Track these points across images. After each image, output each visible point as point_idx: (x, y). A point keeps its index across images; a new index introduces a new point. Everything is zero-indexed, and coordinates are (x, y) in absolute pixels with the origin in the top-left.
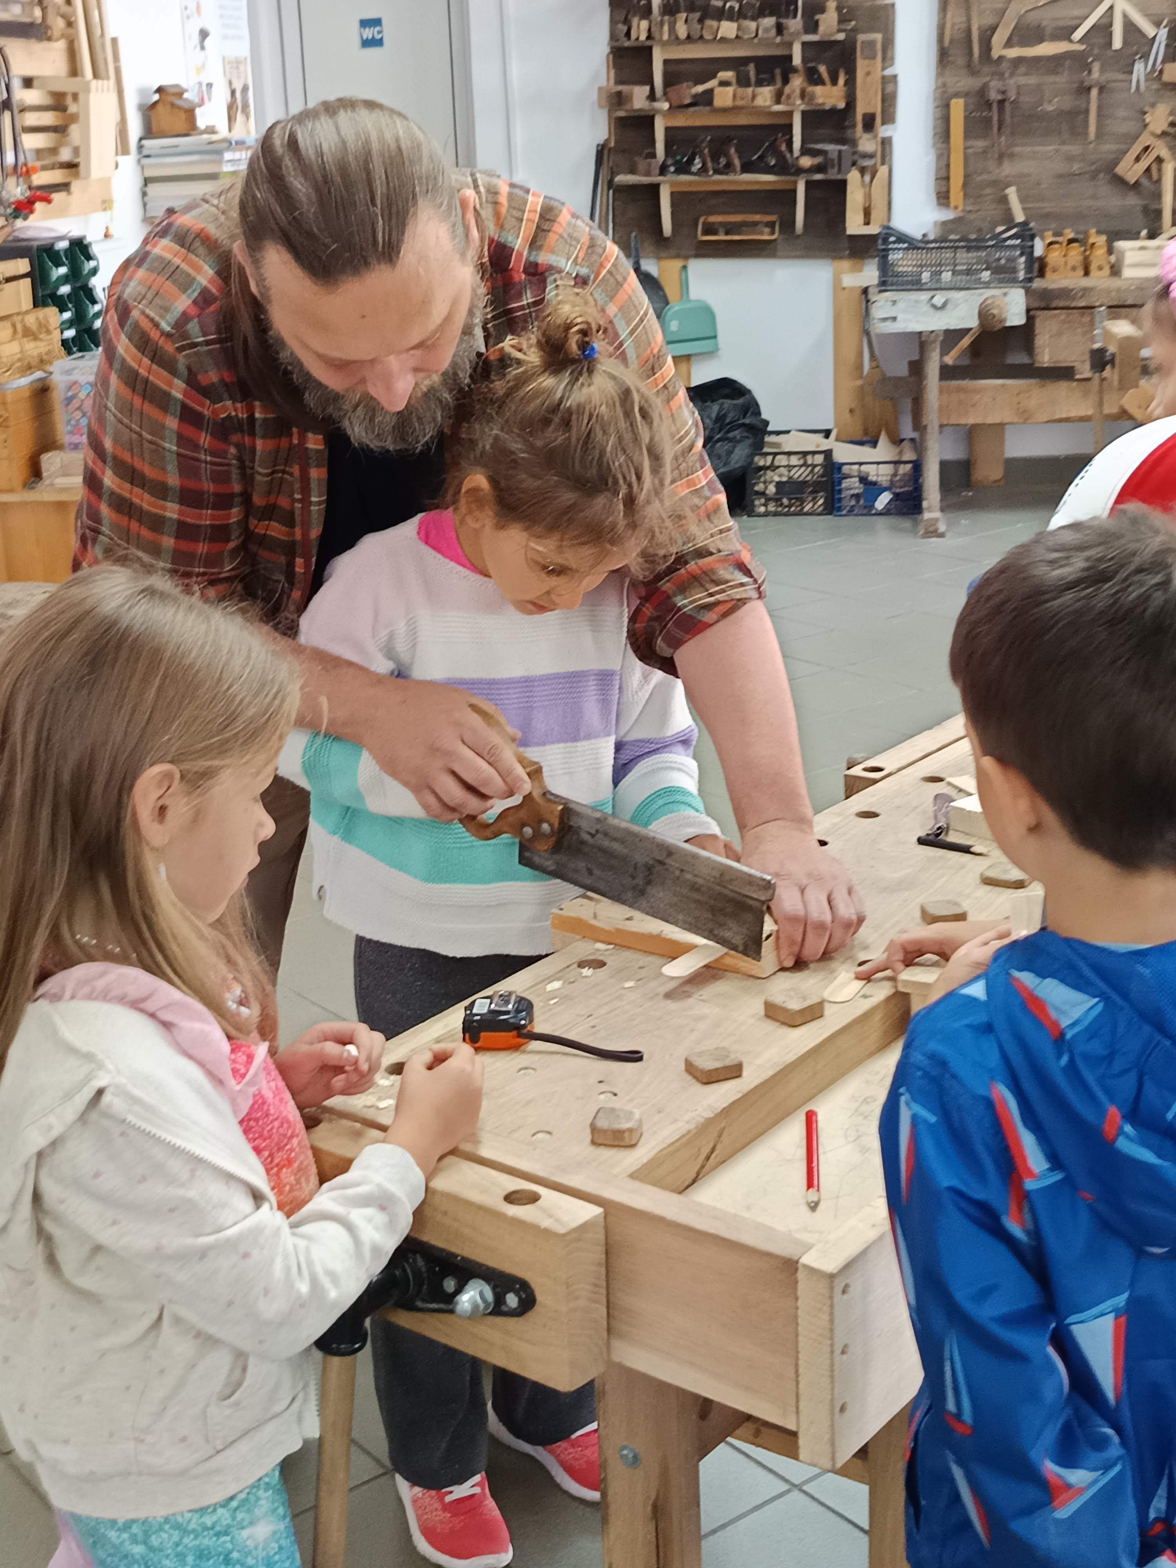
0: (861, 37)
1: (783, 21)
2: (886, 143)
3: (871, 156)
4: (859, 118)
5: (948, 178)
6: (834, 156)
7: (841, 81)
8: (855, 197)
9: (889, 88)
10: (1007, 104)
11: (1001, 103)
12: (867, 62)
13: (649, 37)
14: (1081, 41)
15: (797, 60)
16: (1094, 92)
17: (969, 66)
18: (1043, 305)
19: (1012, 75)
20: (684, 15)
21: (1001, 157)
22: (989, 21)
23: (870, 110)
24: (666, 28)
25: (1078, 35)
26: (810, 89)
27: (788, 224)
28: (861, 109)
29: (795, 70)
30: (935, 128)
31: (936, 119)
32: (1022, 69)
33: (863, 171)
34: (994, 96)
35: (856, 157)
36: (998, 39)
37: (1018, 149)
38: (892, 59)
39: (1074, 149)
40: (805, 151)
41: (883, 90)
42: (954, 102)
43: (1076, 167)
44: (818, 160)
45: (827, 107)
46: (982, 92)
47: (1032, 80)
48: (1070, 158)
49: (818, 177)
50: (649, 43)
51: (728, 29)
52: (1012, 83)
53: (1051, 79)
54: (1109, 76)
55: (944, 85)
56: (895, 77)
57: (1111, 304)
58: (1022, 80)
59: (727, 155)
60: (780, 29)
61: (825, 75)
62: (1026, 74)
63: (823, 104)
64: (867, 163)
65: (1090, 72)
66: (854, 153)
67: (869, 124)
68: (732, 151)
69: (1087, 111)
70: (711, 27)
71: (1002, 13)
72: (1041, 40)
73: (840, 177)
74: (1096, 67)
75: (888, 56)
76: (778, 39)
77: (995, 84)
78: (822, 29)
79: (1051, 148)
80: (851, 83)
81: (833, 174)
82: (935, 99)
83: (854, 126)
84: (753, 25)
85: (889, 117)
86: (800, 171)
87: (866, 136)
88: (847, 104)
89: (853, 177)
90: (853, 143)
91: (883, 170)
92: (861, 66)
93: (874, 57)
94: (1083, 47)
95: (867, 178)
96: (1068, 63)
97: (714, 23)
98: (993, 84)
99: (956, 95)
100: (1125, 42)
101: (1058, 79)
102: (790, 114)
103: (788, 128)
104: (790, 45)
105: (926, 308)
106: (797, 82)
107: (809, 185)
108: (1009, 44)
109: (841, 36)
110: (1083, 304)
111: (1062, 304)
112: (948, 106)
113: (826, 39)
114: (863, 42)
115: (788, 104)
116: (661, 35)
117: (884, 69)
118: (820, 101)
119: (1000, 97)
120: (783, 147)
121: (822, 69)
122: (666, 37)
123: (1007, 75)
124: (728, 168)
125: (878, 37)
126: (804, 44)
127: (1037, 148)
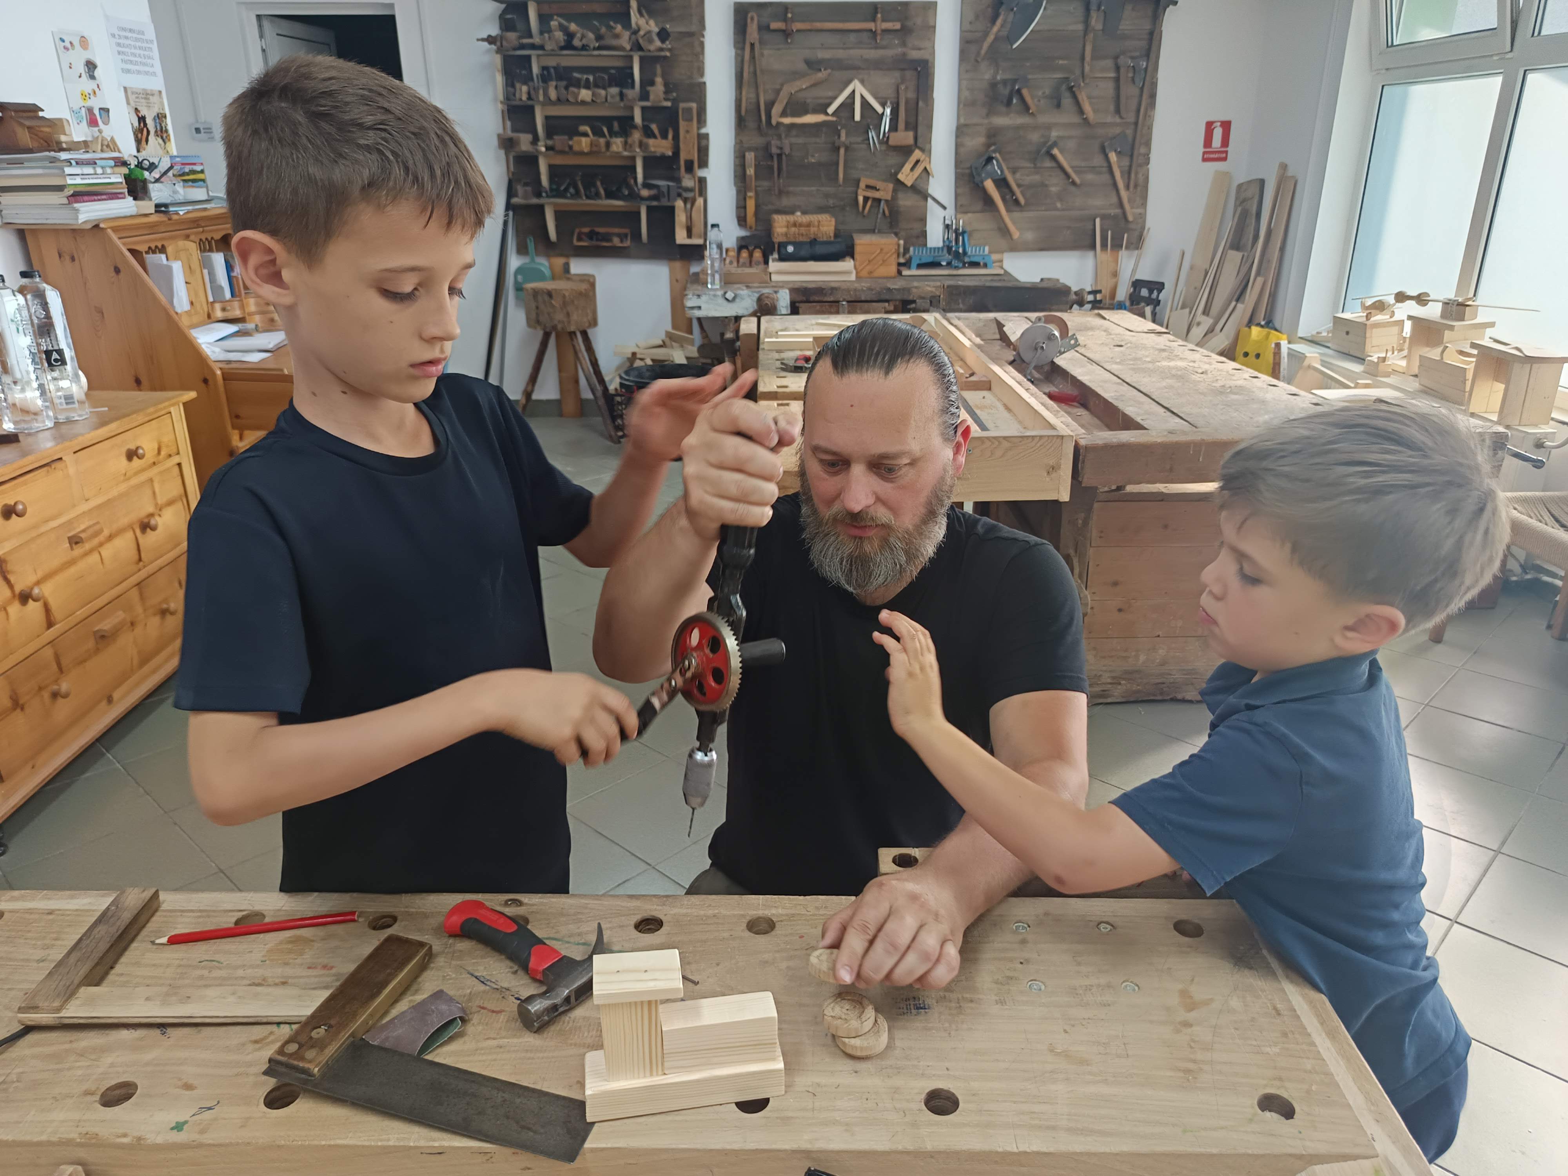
0: (682, 105)
1: (625, 91)
2: (702, 182)
3: (691, 190)
4: (682, 163)
5: (745, 207)
6: (665, 190)
7: (670, 136)
8: (681, 218)
9: (703, 143)
10: (784, 157)
11: (780, 156)
12: (686, 123)
13: (530, 98)
14: (834, 114)
15: (638, 119)
16: (842, 151)
17: (759, 128)
18: (804, 299)
19: (787, 136)
20: (554, 83)
21: (781, 192)
22: (770, 97)
23: (689, 158)
24: (541, 92)
25: (831, 110)
26: (645, 140)
27: (637, 235)
28: (683, 156)
29: (635, 127)
30: (735, 171)
31: (735, 165)
32: (794, 132)
33: (685, 201)
34: (774, 150)
35: (680, 191)
36: (776, 110)
37: (791, 189)
38: (705, 122)
39: (830, 190)
40: (646, 185)
41: (699, 143)
42: (747, 154)
43: (831, 202)
44: (653, 192)
45: (658, 154)
46: (767, 147)
47: (800, 140)
48: (827, 196)
49: (655, 203)
50: (530, 103)
51: (585, 94)
52: (786, 142)
53: (813, 140)
54: (853, 139)
55: (741, 142)
56: (707, 135)
57: (850, 299)
58: (794, 140)
59: (595, 186)
60: (622, 95)
61: (656, 131)
62: (797, 136)
63: (655, 152)
64: (689, 195)
65: (839, 136)
66: (681, 187)
67: (689, 167)
68: (599, 183)
69: (837, 164)
70: (573, 93)
71: (778, 92)
72: (806, 112)
73: (669, 204)
74: (843, 134)
75: (701, 119)
76: (622, 104)
77: (775, 142)
78: (652, 97)
79: (813, 188)
80: (676, 138)
81: (664, 202)
82: (735, 152)
83: (679, 169)
84: (603, 92)
85: (704, 163)
86: (643, 199)
87: (687, 176)
88: (673, 153)
89: (679, 204)
90: (678, 180)
91: (700, 201)
92: (682, 125)
93: (691, 120)
94: (834, 119)
95: (689, 206)
96: (824, 129)
97: (575, 90)
98: (773, 142)
99: (750, 149)
100: (862, 115)
101: (818, 140)
102: (633, 158)
103: (633, 168)
104: (631, 109)
105: (721, 301)
106: (636, 136)
107: (649, 209)
108: (784, 114)
109: (669, 104)
110: (832, 299)
111: (817, 299)
112: (744, 157)
113: (656, 105)
114: (683, 109)
115: (630, 151)
116: (538, 97)
117: (699, 128)
118: (652, 149)
119: (779, 152)
120: (632, 182)
121: (654, 127)
122: (541, 98)
123: (783, 136)
124: (597, 196)
125: (694, 105)
126: (643, 109)
127: (806, 189)
